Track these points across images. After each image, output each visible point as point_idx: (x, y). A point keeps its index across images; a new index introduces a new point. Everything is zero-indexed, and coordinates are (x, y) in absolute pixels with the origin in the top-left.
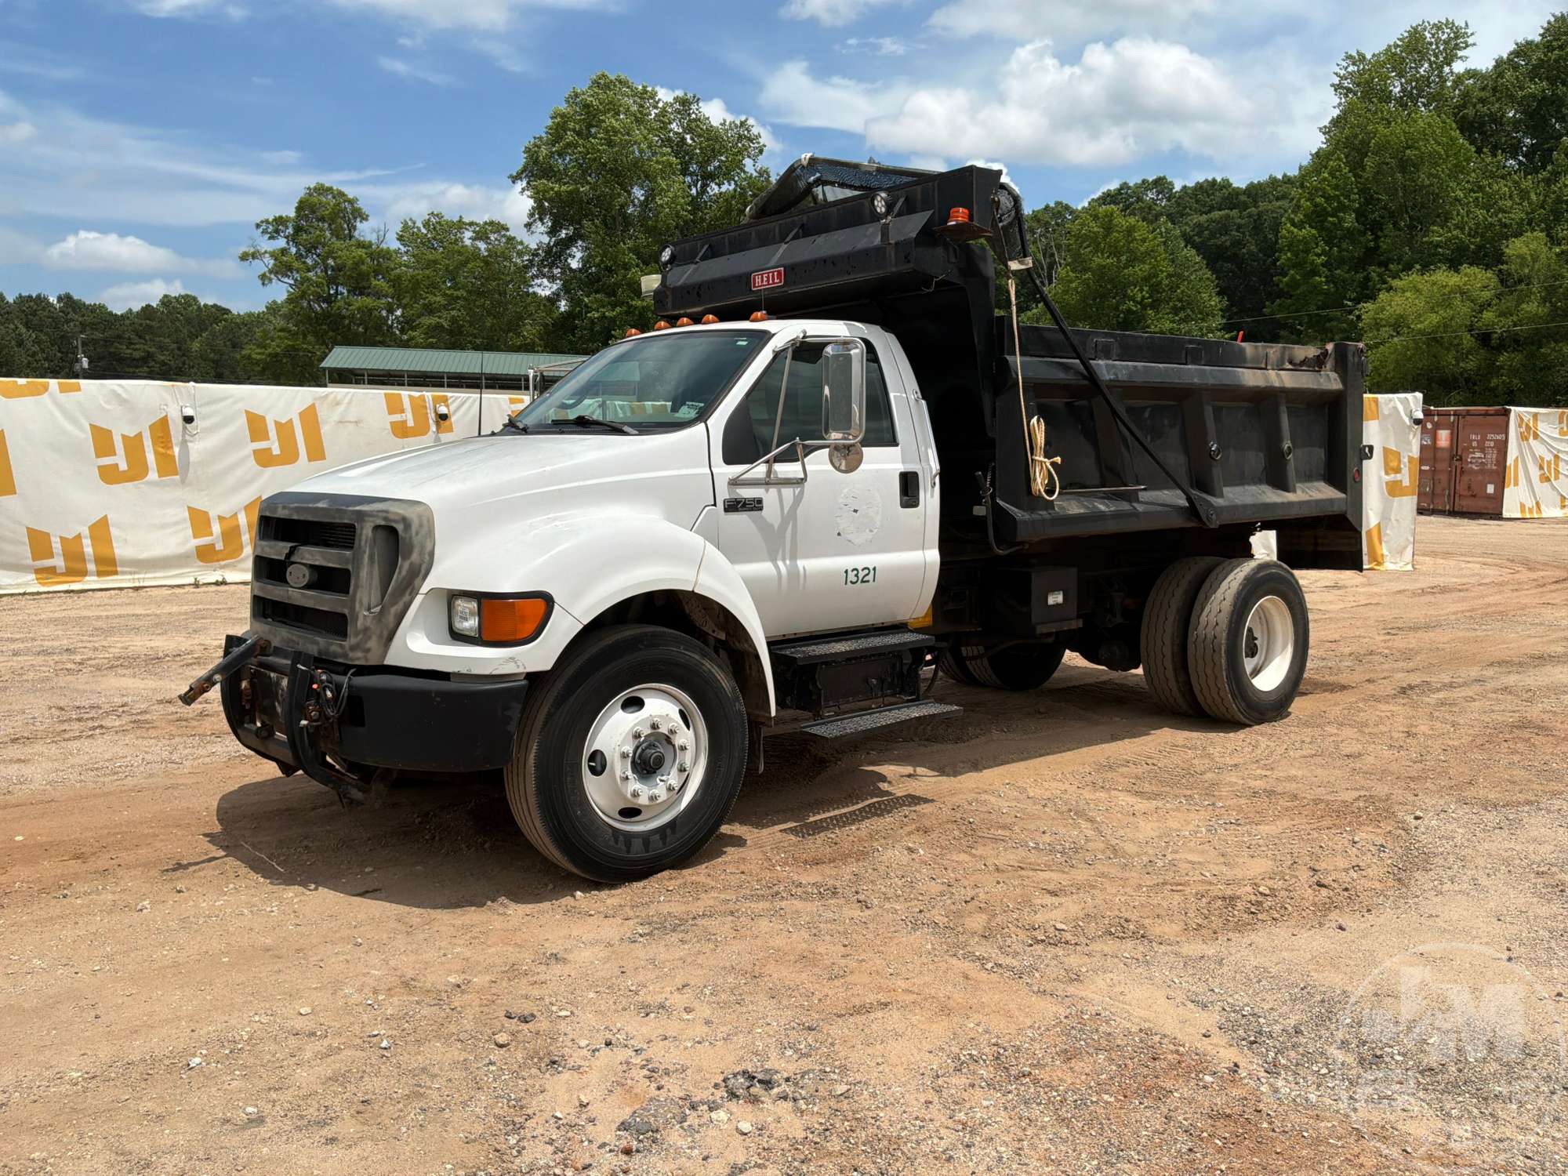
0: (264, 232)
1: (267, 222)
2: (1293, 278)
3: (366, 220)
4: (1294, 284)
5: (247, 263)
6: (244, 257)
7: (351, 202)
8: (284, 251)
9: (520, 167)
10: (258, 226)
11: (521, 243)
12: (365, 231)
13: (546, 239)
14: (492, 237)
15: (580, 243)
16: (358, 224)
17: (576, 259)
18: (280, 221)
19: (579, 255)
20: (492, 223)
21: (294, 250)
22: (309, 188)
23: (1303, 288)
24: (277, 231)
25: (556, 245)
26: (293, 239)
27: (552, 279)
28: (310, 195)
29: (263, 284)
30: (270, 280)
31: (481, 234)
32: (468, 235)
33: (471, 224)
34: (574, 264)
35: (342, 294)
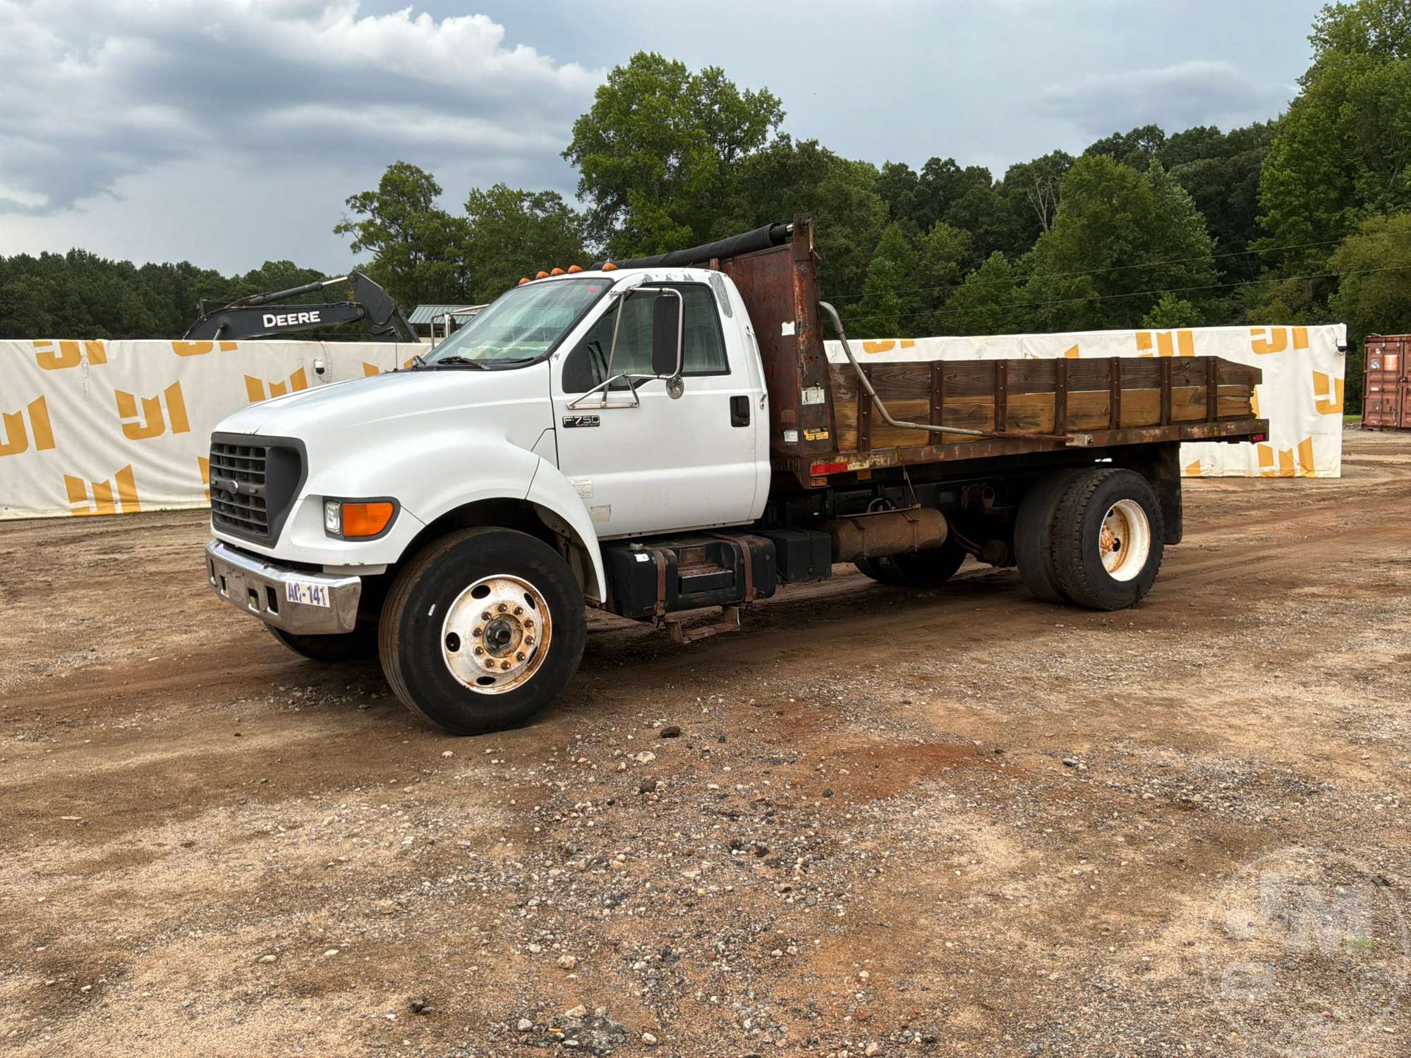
0: (354, 206)
1: (355, 197)
2: (1273, 218)
3: (440, 194)
4: (1275, 223)
5: (339, 235)
6: (338, 230)
7: (427, 178)
8: (371, 223)
9: (570, 143)
10: (348, 202)
11: (572, 211)
12: (439, 203)
13: (594, 206)
14: (547, 205)
15: (623, 207)
16: (433, 198)
17: (621, 221)
18: (367, 197)
19: (622, 217)
20: (547, 193)
21: (378, 221)
22: (390, 167)
23: (1282, 228)
24: (364, 206)
25: (602, 210)
26: (378, 212)
27: (599, 240)
28: (392, 172)
29: (354, 252)
30: (360, 248)
31: (538, 203)
32: (526, 204)
33: (529, 195)
34: (618, 226)
35: (420, 259)
